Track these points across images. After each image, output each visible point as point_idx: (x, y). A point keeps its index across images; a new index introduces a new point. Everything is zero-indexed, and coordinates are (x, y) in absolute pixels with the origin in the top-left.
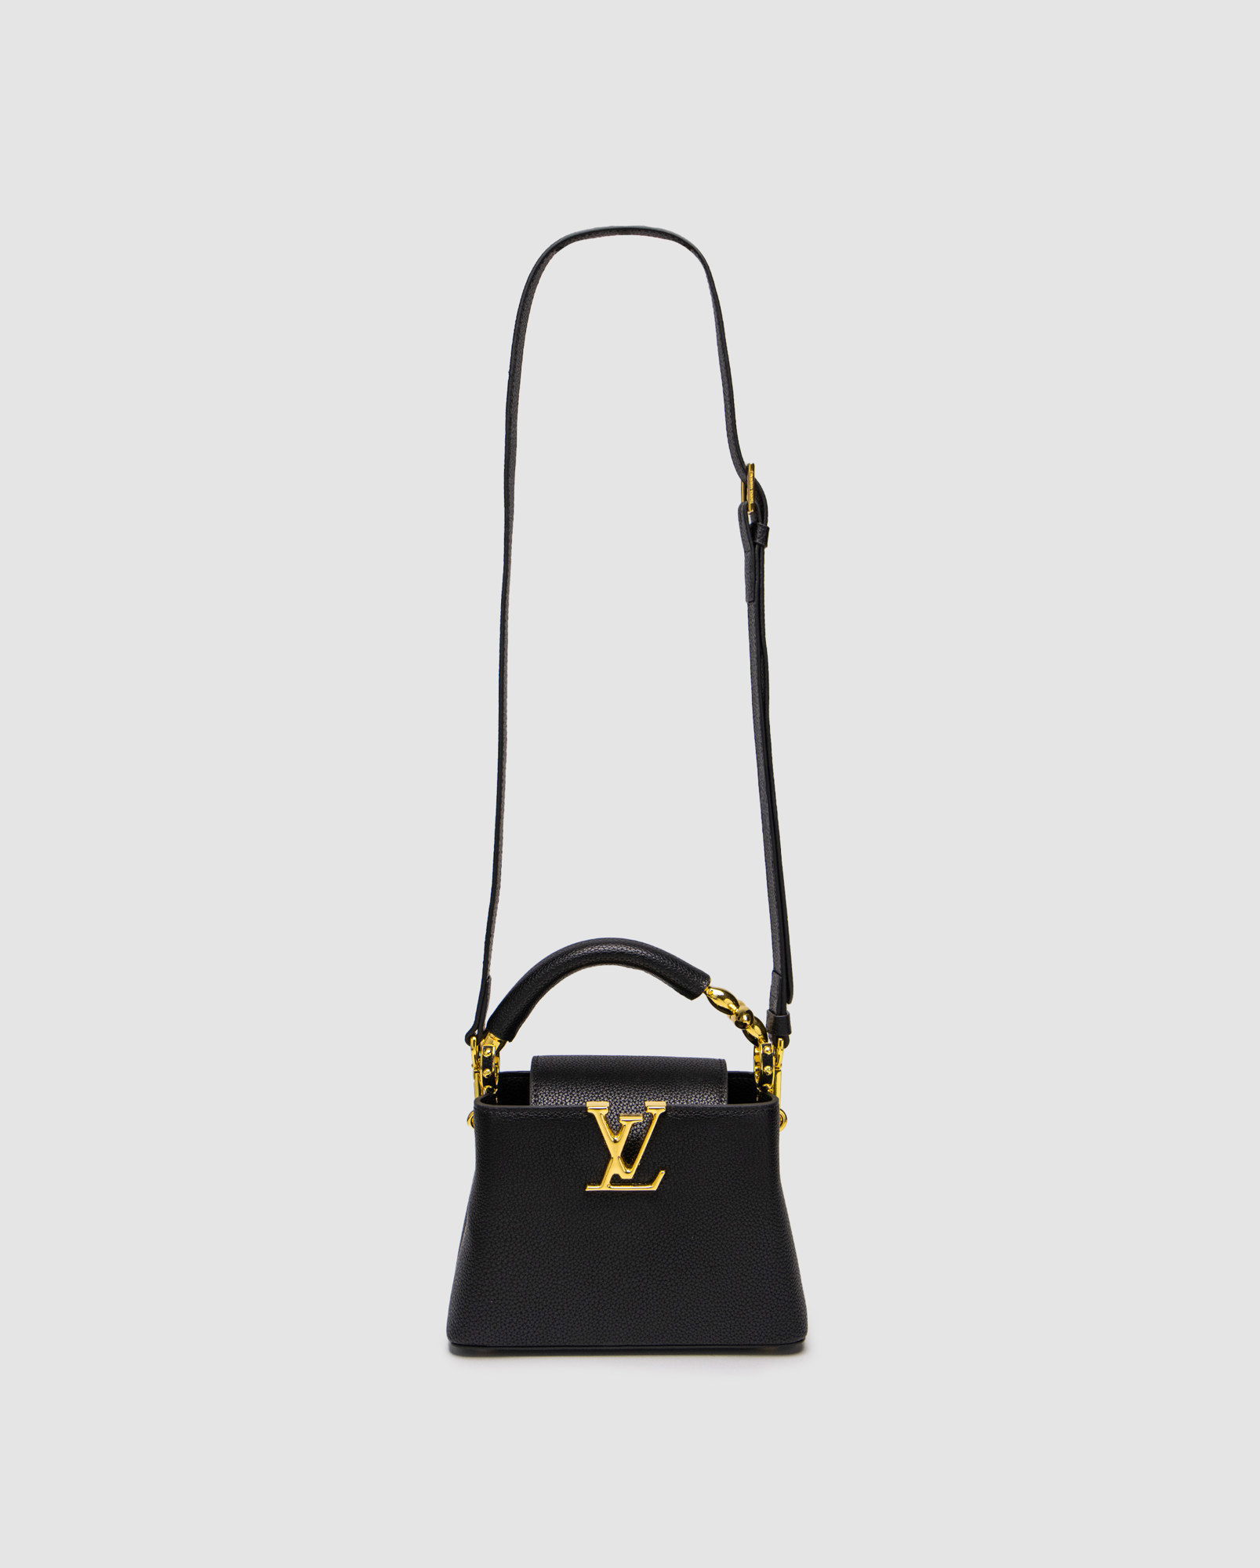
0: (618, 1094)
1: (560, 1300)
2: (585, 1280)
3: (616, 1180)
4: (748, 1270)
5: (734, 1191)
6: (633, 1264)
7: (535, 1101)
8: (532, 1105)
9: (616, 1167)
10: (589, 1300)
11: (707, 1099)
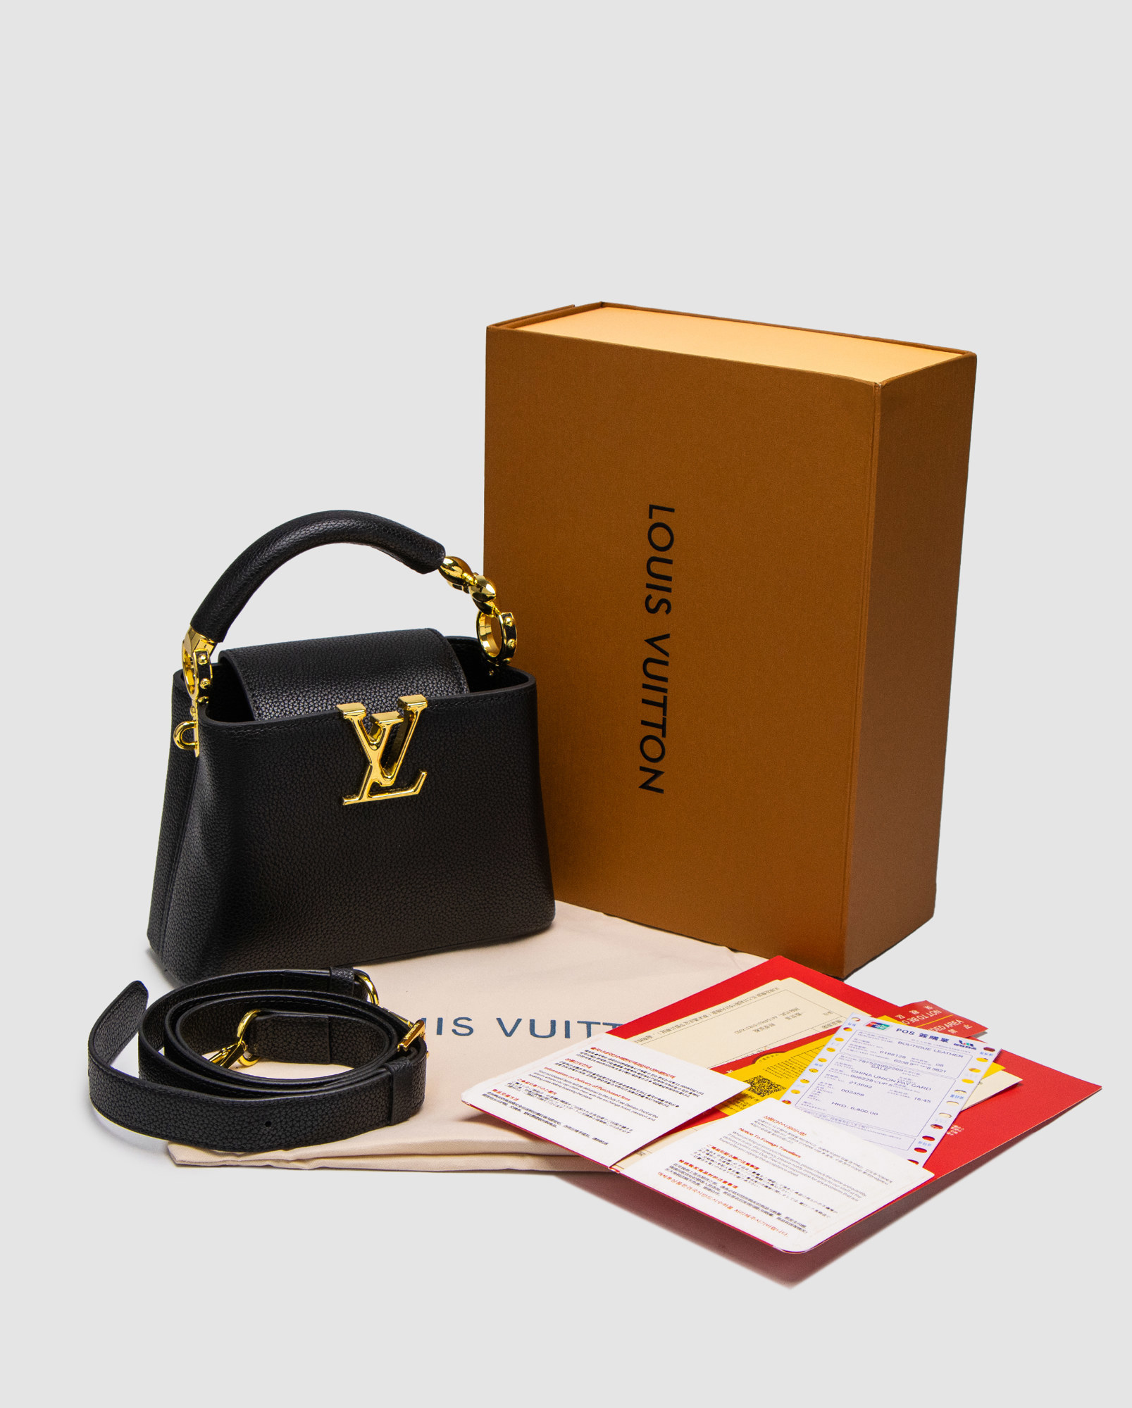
0: (349, 692)
1: (314, 926)
2: (341, 900)
3: (376, 789)
4: (510, 863)
5: (499, 783)
6: (392, 875)
7: (260, 715)
8: (257, 721)
9: (376, 774)
10: (345, 920)
11: (445, 684)
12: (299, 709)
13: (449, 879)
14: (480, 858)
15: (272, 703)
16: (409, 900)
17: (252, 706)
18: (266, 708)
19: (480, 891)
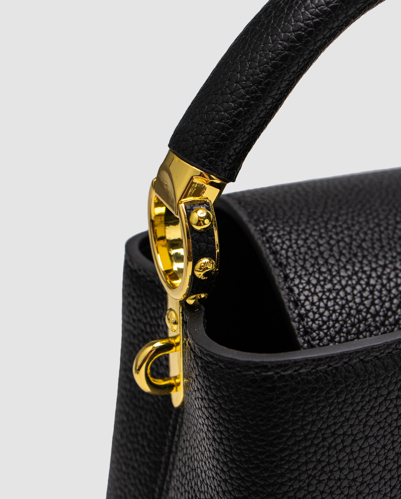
12: (373, 304)
15: (324, 293)
17: (285, 301)
18: (313, 304)
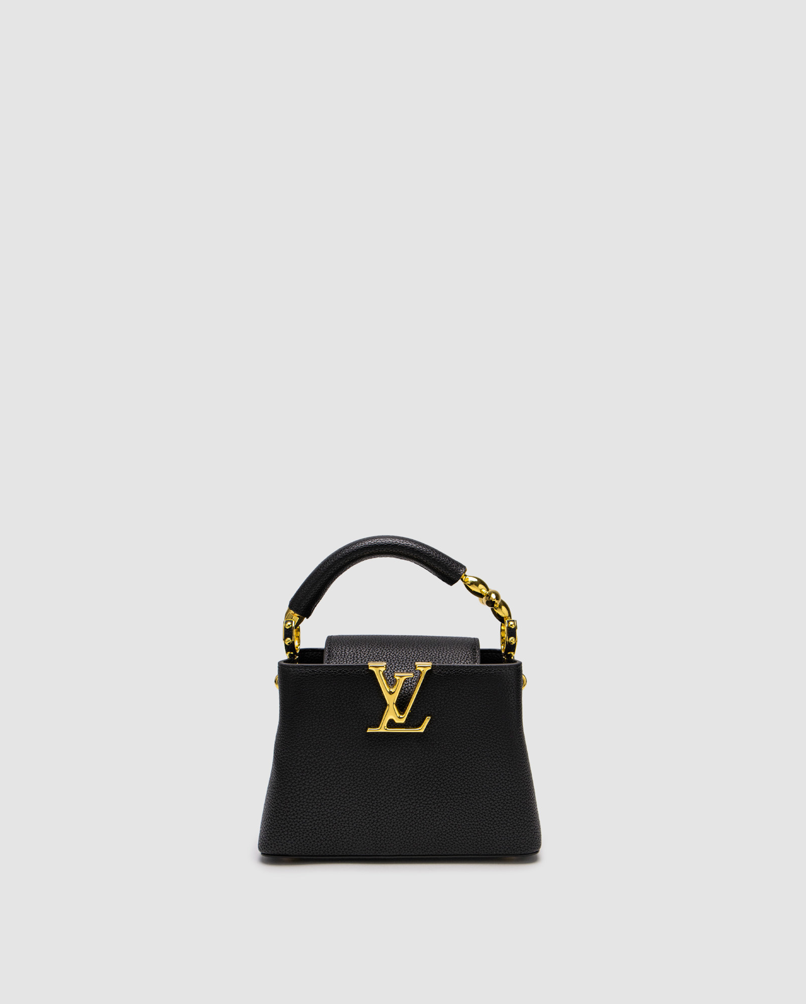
1: (346, 819)
2: (366, 803)
3: (391, 724)
4: (495, 796)
5: (485, 733)
6: (405, 791)
7: (328, 662)
8: (325, 664)
9: (392, 714)
10: (370, 819)
13: (449, 801)
14: (472, 788)
16: (418, 812)
19: (473, 814)
